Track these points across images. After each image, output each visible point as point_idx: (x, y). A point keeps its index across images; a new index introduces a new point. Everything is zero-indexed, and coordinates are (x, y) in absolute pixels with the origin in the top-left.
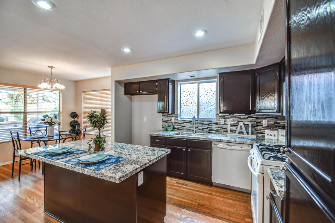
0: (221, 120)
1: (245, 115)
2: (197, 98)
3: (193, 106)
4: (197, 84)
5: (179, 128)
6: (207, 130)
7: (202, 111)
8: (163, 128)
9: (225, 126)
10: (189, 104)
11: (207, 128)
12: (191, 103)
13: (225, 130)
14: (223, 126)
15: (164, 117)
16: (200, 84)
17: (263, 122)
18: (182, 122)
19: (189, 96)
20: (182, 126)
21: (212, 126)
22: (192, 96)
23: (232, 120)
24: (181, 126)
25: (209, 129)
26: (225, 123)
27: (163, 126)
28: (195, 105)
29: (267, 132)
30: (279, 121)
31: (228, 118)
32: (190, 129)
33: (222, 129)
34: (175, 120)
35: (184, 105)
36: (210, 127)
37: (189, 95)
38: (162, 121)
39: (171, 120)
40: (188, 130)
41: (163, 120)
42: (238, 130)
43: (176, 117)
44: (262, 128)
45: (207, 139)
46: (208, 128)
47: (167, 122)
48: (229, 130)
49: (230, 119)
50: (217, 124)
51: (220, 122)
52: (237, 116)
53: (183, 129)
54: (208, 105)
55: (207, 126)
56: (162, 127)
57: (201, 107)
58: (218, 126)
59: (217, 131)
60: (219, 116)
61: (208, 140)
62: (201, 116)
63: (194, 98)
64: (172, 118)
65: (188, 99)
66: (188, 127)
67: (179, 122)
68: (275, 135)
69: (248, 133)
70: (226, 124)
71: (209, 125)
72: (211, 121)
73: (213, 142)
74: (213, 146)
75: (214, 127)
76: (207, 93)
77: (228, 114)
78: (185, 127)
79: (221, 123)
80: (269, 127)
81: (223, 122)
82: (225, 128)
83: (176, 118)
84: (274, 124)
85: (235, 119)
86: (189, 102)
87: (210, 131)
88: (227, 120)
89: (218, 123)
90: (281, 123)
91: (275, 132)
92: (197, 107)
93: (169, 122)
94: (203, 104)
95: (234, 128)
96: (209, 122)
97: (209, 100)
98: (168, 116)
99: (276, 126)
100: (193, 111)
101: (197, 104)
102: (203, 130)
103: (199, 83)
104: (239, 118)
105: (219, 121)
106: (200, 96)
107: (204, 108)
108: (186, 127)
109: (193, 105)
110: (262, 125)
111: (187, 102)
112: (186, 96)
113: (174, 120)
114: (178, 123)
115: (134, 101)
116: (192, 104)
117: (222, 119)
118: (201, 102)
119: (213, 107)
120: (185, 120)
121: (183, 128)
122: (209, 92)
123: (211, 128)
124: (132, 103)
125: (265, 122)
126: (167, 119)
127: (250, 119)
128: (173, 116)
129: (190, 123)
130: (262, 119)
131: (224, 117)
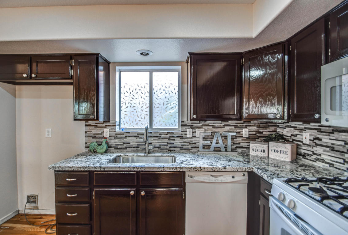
0: (188, 130)
1: (220, 122)
2: (148, 95)
3: (142, 109)
4: (148, 73)
5: (119, 147)
6: (166, 147)
7: (157, 117)
8: (86, 147)
9: (194, 140)
10: (134, 105)
11: (166, 144)
12: (139, 104)
13: (194, 145)
14: (191, 139)
15: (88, 128)
16: (154, 74)
17: (243, 131)
18: (125, 135)
19: (135, 92)
20: (124, 143)
21: (174, 140)
22: (140, 92)
23: (204, 129)
24: (122, 144)
25: (169, 145)
26: (194, 134)
27: (86, 143)
28: (145, 107)
29: (253, 146)
30: (261, 130)
31: (199, 127)
32: (138, 147)
33: (190, 144)
34: (111, 133)
35: (127, 107)
36: (172, 141)
37: (134, 90)
38: (84, 135)
39: (103, 132)
40: (135, 149)
41: (87, 132)
42: (214, 145)
43: (112, 127)
44: (242, 140)
45: (176, 168)
46: (168, 143)
47: (94, 137)
48: (201, 146)
49: (201, 129)
50: (181, 137)
51: (187, 134)
52: (210, 124)
53: (126, 148)
54: (166, 107)
55: (167, 140)
56: (85, 145)
57: (155, 110)
58: (183, 140)
59: (181, 148)
60: (186, 125)
61: (178, 170)
62: (156, 125)
63: (143, 96)
64: (105, 130)
65: (133, 97)
66: (135, 145)
67: (119, 136)
68: (264, 151)
69: (226, 149)
70: (195, 137)
71: (169, 138)
72: (173, 133)
73: (187, 173)
74: (187, 179)
75: (178, 142)
76: (165, 89)
77: (198, 122)
78: (129, 143)
79: (188, 136)
80: (253, 138)
81: (191, 133)
82: (193, 142)
83: (112, 129)
84: (255, 134)
85: (208, 128)
87: (171, 149)
88: (197, 130)
89: (184, 135)
90: (264, 133)
91: (264, 146)
92: (148, 109)
93: (100, 136)
94: (158, 105)
95: (208, 142)
96: (169, 135)
97: (168, 99)
98: (96, 126)
99: (259, 137)
100: (143, 116)
101: (148, 105)
102: (159, 148)
103: (151, 72)
104: (214, 127)
105: (185, 133)
106: (154, 92)
107: (159, 112)
108: (132, 144)
109: (142, 107)
110: (242, 137)
111: (131, 102)
112: (129, 92)
113: (108, 133)
114: (115, 138)
115: (20, 97)
116: (141, 105)
117: (189, 128)
118: (156, 103)
119: (173, 111)
120: (129, 133)
121: (125, 146)
122: (168, 87)
123: (173, 144)
124: (17, 100)
125: (245, 132)
126: (95, 131)
127: (227, 128)
128: (106, 126)
129: (139, 137)
130: (242, 127)
131: (191, 126)
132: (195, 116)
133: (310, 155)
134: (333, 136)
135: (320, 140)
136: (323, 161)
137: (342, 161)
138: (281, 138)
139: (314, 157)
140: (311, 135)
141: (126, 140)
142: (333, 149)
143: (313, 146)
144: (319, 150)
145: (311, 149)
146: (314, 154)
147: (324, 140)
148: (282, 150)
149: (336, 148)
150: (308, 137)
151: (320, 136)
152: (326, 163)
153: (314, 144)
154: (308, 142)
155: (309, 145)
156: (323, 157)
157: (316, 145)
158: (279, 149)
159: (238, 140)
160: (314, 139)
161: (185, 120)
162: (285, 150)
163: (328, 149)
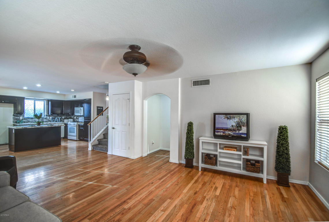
1: (57, 115)
2: (33, 107)
4: (34, 101)
5: (25, 122)
13: (50, 121)
15: (14, 117)
16: (36, 102)
18: (27, 118)
20: (27, 121)
21: (44, 119)
22: (30, 106)
27: (13, 121)
29: (65, 120)
35: (26, 110)
38: (12, 119)
39: (20, 118)
42: (55, 120)
43: (23, 116)
44: (63, 119)
47: (16, 119)
48: (52, 121)
49: (51, 117)
50: (46, 119)
53: (28, 122)
54: (40, 111)
59: (46, 122)
60: (47, 116)
64: (21, 117)
66: (31, 121)
69: (59, 121)
71: (42, 119)
80: (65, 119)
81: (49, 118)
85: (53, 116)
86: (29, 109)
90: (67, 117)
91: (68, 120)
92: (33, 111)
93: (18, 119)
97: (41, 109)
98: (17, 116)
100: (31, 113)
104: (55, 116)
106: (35, 106)
107: (38, 112)
108: (30, 121)
114: (24, 119)
116: (31, 110)
118: (36, 109)
125: (63, 117)
126: (16, 118)
127: (59, 116)
130: (62, 116)
131: (49, 116)
138: (71, 118)
141: (28, 120)
159: (61, 119)
161: (47, 114)
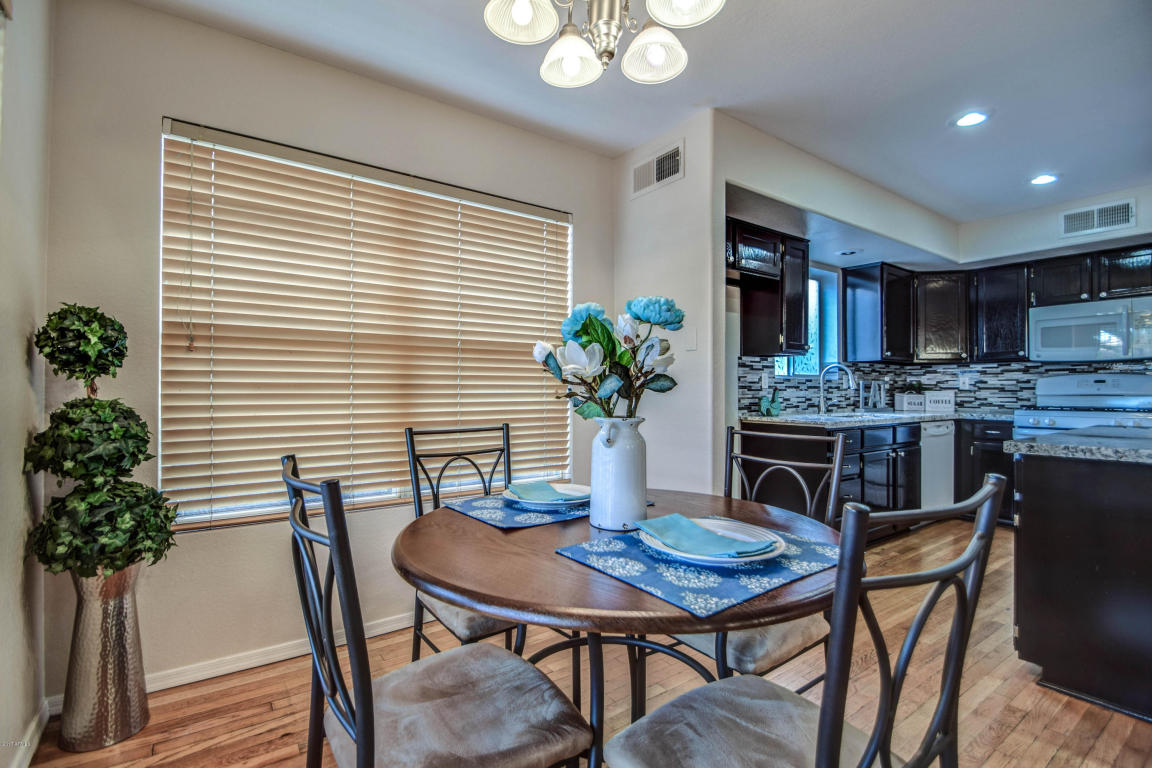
8: (740, 408)
13: (849, 401)
15: (742, 371)
18: (785, 385)
20: (784, 399)
25: (828, 401)
27: (740, 400)
32: (798, 407)
33: (846, 399)
36: (830, 395)
38: (737, 384)
39: (760, 379)
40: (795, 409)
41: (742, 379)
43: (771, 370)
46: (827, 398)
47: (748, 388)
51: (843, 384)
53: (786, 408)
55: (826, 393)
56: (737, 404)
60: (841, 369)
64: (763, 375)
66: (795, 402)
67: (778, 386)
70: (850, 388)
73: (922, 425)
78: (790, 399)
83: (770, 373)
93: (756, 386)
98: (752, 368)
108: (792, 400)
113: (768, 381)
117: (845, 375)
120: (789, 380)
121: (786, 403)
123: (832, 399)
126: (752, 377)
128: (764, 367)
129: (798, 387)
132: (889, 353)
133: (971, 402)
134: (1001, 377)
135: (986, 382)
136: (991, 405)
137: (1015, 400)
139: (978, 402)
140: (971, 379)
141: (786, 394)
142: (1002, 390)
143: (975, 392)
144: (983, 394)
145: (972, 394)
146: (976, 399)
147: (990, 382)
148: (944, 399)
149: (1007, 388)
150: (967, 381)
151: (985, 379)
152: (995, 406)
153: (976, 389)
154: (967, 387)
155: (970, 391)
156: (990, 400)
157: (980, 389)
158: (940, 398)
160: (976, 382)
162: (947, 399)
163: (997, 391)
